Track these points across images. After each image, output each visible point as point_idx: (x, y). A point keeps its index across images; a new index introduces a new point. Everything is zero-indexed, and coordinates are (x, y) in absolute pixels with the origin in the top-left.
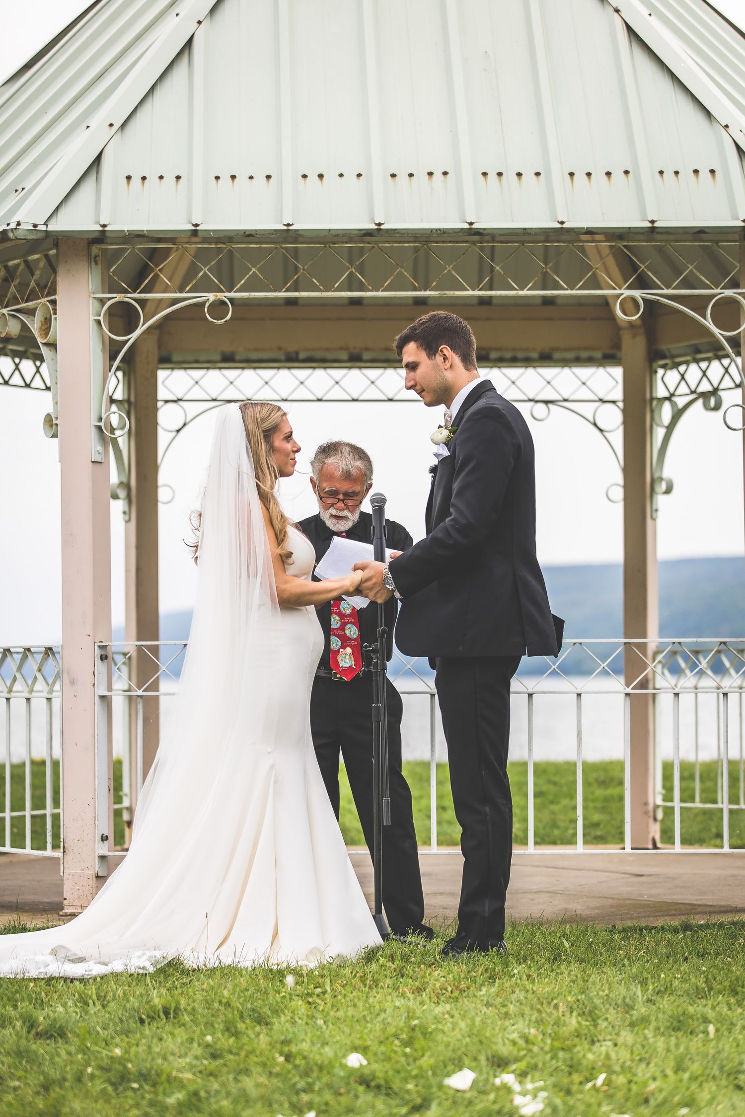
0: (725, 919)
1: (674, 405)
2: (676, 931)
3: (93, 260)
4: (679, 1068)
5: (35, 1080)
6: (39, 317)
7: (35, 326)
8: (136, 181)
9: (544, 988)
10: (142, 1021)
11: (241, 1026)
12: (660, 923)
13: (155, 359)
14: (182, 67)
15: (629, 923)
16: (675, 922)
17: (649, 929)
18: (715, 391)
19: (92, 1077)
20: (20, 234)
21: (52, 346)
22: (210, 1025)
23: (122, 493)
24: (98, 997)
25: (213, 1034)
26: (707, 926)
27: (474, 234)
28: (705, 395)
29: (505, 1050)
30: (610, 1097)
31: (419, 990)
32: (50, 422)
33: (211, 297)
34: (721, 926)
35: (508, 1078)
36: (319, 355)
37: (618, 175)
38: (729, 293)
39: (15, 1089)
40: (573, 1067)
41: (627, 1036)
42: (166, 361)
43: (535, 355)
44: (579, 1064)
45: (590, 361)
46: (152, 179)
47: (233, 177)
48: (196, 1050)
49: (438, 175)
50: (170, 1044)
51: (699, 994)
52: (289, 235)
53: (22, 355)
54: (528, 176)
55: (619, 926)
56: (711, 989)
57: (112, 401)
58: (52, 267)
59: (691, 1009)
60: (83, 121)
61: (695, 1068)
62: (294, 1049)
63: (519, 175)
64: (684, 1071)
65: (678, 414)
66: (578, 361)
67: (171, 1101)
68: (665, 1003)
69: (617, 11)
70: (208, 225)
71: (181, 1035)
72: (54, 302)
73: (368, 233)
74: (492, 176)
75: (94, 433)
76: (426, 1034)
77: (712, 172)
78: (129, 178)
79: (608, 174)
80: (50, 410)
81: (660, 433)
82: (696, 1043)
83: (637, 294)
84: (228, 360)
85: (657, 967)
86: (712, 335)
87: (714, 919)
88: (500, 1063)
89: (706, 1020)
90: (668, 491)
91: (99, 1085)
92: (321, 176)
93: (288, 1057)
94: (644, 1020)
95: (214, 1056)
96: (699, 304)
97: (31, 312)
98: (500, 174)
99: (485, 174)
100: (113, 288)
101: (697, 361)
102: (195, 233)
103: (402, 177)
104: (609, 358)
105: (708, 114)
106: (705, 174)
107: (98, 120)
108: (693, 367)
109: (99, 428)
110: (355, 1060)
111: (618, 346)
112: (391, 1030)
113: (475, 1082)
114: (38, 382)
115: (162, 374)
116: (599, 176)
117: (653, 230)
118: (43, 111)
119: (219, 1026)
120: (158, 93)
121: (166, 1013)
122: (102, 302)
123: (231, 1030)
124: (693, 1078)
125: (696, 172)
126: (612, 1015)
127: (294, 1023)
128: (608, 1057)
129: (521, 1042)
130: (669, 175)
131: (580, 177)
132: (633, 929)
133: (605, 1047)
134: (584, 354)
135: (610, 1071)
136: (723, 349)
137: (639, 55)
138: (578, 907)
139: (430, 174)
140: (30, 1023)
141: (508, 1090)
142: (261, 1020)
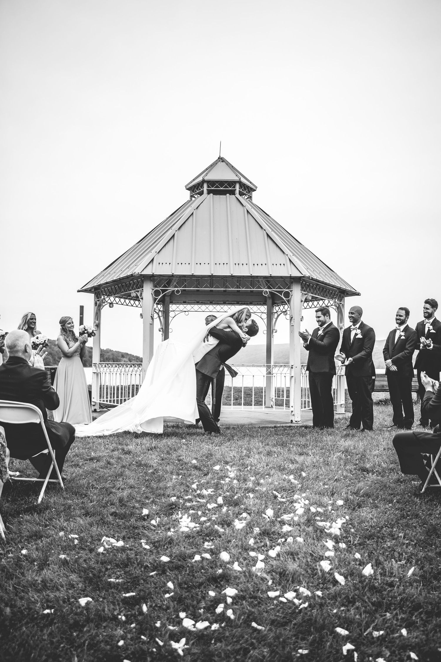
0: (284, 425)
1: (277, 314)
2: (273, 428)
3: (151, 281)
4: (267, 465)
5: (120, 465)
6: (139, 293)
7: (139, 294)
8: (161, 264)
9: (240, 443)
10: (148, 450)
11: (171, 452)
12: (270, 426)
13: (169, 302)
14: (172, 240)
15: (263, 426)
16: (273, 426)
17: (267, 427)
18: (286, 311)
19: (134, 464)
20: (135, 275)
21: (142, 299)
22: (163, 452)
23: (161, 330)
24: (141, 444)
25: (163, 454)
26: (280, 427)
27: (232, 277)
28: (284, 312)
29: (229, 459)
30: (250, 472)
31: (212, 443)
32: (141, 315)
33: (176, 289)
34: (283, 427)
35: (228, 467)
36: (204, 302)
37: (264, 265)
38: (287, 290)
39: (115, 467)
40: (243, 465)
41: (257, 456)
42: (172, 302)
43: (249, 303)
44: (245, 463)
45: (260, 304)
46: (164, 264)
47: (182, 264)
48: (159, 458)
49: (225, 264)
50: (154, 456)
51: (274, 446)
52: (193, 276)
53: (136, 300)
54: (245, 265)
55: (261, 426)
56: (277, 444)
57: (160, 311)
58: (143, 282)
59: (272, 449)
60: (150, 251)
61: (270, 465)
62: (181, 458)
63: (243, 264)
64: (268, 466)
65: (278, 316)
66: (258, 304)
67: (150, 471)
68: (267, 448)
69: (265, 230)
70: (176, 273)
71: (156, 453)
72: (143, 289)
73: (210, 276)
74: (237, 265)
75: (150, 317)
76: (211, 455)
77: (284, 264)
78: (159, 263)
79: (262, 264)
80: (141, 312)
81: (274, 320)
82: (272, 459)
83: (267, 290)
84: (185, 303)
85: (266, 438)
86: (283, 299)
87: (281, 425)
88: (227, 463)
89: (275, 452)
90: (276, 332)
91: (134, 467)
92: (200, 264)
93: (179, 460)
94: (261, 452)
95: (163, 460)
96: (281, 292)
97: (138, 291)
98: (239, 264)
99: (235, 264)
100: (156, 287)
101: (282, 305)
102: (173, 275)
103: (218, 264)
104: (264, 304)
105: (283, 252)
106: (282, 265)
107: (153, 251)
108: (282, 306)
109: (151, 317)
110: (194, 461)
111: (266, 301)
112: (204, 454)
113: (220, 468)
114: (139, 306)
115: (170, 305)
116: (260, 265)
117: (271, 276)
118: (143, 249)
119: (165, 452)
120: (167, 246)
121: (155, 448)
122: (153, 289)
123: (168, 453)
124: (270, 468)
125: (280, 264)
126: (255, 450)
127: (182, 451)
128: (251, 462)
129: (233, 457)
130: (275, 265)
131: (256, 265)
132: (263, 427)
133: (251, 459)
134: (259, 303)
135: (252, 466)
136: (286, 302)
137: (269, 240)
138: (253, 421)
139: (224, 264)
140: (123, 450)
141: (227, 469)
142: (175, 450)
